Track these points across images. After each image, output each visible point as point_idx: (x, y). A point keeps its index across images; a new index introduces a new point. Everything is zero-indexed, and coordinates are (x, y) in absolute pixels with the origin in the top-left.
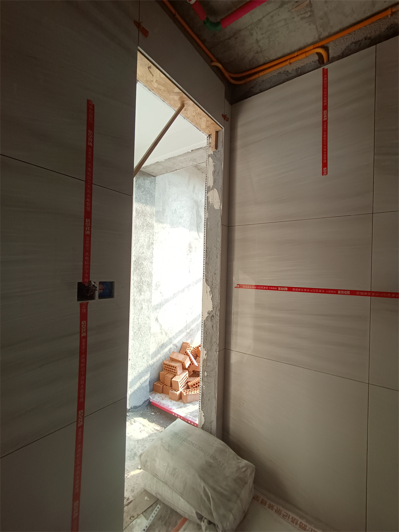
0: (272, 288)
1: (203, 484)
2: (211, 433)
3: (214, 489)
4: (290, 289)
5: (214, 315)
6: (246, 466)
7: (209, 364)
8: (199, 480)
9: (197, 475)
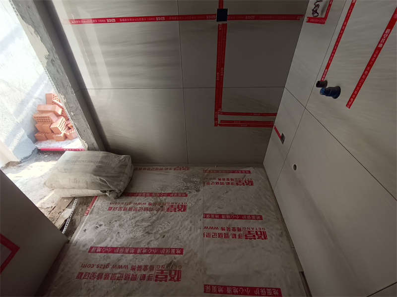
0: (101, 21)
1: (98, 178)
2: (96, 150)
3: (107, 177)
4: (118, 20)
5: (54, 59)
6: (125, 158)
7: (71, 105)
8: (95, 177)
9: (92, 175)
